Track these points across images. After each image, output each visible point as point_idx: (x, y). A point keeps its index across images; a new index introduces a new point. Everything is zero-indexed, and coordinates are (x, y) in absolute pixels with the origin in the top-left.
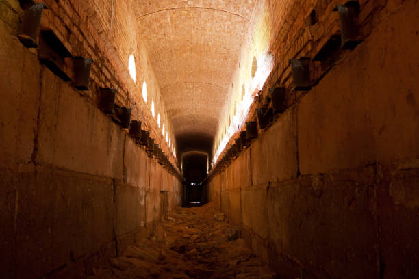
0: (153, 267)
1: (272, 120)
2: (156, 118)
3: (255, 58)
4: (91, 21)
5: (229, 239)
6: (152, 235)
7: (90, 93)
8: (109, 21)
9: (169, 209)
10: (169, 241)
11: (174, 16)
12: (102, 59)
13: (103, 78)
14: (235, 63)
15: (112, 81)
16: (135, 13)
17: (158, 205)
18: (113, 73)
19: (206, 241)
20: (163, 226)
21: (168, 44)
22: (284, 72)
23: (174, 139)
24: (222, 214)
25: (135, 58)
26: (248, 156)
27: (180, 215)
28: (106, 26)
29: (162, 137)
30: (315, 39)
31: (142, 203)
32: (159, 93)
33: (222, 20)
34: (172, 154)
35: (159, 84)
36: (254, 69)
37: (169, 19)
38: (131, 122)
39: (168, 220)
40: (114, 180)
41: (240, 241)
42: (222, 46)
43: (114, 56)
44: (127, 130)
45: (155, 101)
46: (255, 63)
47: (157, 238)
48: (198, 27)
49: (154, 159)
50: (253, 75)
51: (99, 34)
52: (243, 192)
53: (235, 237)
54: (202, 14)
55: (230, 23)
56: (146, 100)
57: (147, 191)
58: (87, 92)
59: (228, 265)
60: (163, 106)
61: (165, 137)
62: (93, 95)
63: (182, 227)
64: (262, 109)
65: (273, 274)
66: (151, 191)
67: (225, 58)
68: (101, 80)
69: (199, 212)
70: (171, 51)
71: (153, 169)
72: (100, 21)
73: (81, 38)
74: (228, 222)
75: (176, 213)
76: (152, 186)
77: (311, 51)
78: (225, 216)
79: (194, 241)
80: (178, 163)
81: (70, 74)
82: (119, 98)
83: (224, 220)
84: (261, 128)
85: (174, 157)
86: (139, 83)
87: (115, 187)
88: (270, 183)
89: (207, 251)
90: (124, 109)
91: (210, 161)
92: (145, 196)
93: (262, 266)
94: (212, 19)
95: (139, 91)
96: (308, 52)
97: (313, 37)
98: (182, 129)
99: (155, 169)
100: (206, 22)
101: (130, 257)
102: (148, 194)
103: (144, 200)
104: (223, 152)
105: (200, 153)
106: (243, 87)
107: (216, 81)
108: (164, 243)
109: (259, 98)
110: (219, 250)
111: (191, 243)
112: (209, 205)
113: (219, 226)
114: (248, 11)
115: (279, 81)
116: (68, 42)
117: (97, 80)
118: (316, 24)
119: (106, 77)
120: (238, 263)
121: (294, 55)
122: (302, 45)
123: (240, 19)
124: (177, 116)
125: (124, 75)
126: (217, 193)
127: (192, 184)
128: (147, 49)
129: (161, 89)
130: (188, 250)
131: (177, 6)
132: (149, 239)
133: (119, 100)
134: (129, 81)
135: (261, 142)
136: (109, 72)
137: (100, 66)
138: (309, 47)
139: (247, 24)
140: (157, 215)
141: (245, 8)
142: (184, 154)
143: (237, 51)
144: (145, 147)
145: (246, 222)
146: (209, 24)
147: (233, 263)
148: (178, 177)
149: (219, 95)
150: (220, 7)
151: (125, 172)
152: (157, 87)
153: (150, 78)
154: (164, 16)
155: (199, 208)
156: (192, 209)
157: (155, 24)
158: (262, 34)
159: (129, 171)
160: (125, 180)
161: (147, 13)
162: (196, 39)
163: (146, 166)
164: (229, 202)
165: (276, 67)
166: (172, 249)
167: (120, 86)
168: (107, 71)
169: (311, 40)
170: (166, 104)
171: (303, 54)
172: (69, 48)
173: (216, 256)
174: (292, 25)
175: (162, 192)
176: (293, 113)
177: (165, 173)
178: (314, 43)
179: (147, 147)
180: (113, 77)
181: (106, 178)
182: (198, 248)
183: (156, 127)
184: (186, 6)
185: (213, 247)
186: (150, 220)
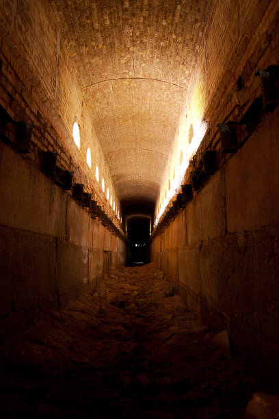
0: (92, 319)
1: (204, 183)
2: (100, 182)
3: (191, 125)
4: (35, 90)
5: (167, 295)
6: (95, 291)
7: (32, 156)
8: (54, 91)
9: (113, 268)
10: (111, 297)
11: (116, 86)
12: (45, 125)
13: (46, 143)
14: (174, 131)
15: (55, 146)
16: (80, 84)
17: (101, 263)
18: (55, 138)
19: (145, 297)
20: (105, 283)
21: (111, 113)
22: (215, 136)
23: (118, 203)
24: (162, 272)
25: (79, 126)
26: (184, 218)
27: (122, 274)
28: (50, 95)
29: (106, 200)
30: (242, 104)
31: (85, 261)
32: (103, 159)
33: (161, 89)
34: (116, 216)
35: (103, 151)
36: (191, 135)
37: (111, 89)
38: (73, 185)
39: (111, 278)
40: (56, 238)
41: (177, 297)
42: (162, 115)
43: (58, 123)
44: (70, 192)
45: (100, 167)
46: (191, 129)
47: (99, 294)
48: (139, 97)
49: (97, 220)
50: (190, 142)
51: (44, 102)
52: (180, 251)
53: (172, 294)
54: (143, 84)
55: (169, 92)
56: (90, 166)
57: (90, 250)
58: (30, 155)
59: (164, 320)
60: (108, 171)
61: (110, 201)
62: (35, 158)
63: (123, 285)
64: (195, 172)
65: (205, 327)
66: (95, 250)
67: (165, 126)
68: (43, 145)
69: (141, 270)
70: (114, 119)
71: (96, 229)
72: (44, 90)
73: (23, 105)
74: (167, 280)
75: (120, 272)
76: (95, 246)
77: (239, 115)
78: (164, 275)
79: (134, 298)
80: (123, 226)
81: (12, 138)
82: (62, 162)
83: (163, 278)
84: (195, 190)
85: (118, 220)
86: (84, 149)
87: (57, 245)
88: (202, 241)
89: (145, 306)
90: (67, 172)
91: (153, 224)
92: (88, 254)
93: (195, 320)
94: (152, 89)
95: (83, 156)
96: (236, 116)
97: (239, 102)
98: (125, 193)
99: (98, 230)
100: (146, 92)
101: (72, 310)
102: (91, 253)
103: (86, 258)
104: (163, 215)
105: (143, 216)
106: (182, 153)
107: (157, 148)
108: (105, 298)
109: (193, 162)
110: (156, 305)
111: (131, 299)
112: (151, 265)
113: (159, 284)
114: (185, 81)
115: (210, 145)
116: (11, 108)
117: (39, 145)
118: (243, 89)
119: (49, 142)
120: (173, 317)
121: (223, 120)
122: (230, 110)
123: (178, 88)
124: (120, 181)
125: (69, 141)
126: (158, 254)
127: (136, 245)
128: (91, 118)
129: (105, 155)
130: (128, 306)
131: (119, 77)
132: (91, 295)
133: (62, 164)
134: (73, 147)
135: (195, 204)
136: (52, 137)
137: (42, 131)
138: (236, 112)
139: (185, 93)
140: (101, 272)
141: (182, 78)
142: (129, 217)
143: (176, 119)
144: (88, 209)
145: (182, 279)
146: (149, 94)
147: (169, 317)
148: (122, 238)
149: (159, 162)
150: (159, 78)
151: (67, 232)
152: (102, 153)
153: (94, 145)
154: (106, 86)
155: (141, 268)
156: (135, 269)
157: (98, 94)
158: (198, 102)
159: (71, 231)
160: (67, 239)
161: (91, 83)
162: (137, 108)
163: (89, 227)
164: (168, 262)
165: (208, 132)
166: (113, 303)
167: (62, 151)
168: (49, 137)
169: (237, 105)
170: (110, 170)
171: (231, 119)
172: (12, 114)
173: (153, 311)
174: (224, 93)
175: (105, 252)
176: (221, 175)
177: (108, 234)
178: (241, 108)
179: (90, 208)
180: (56, 142)
181: (48, 236)
182: (137, 304)
183: (101, 191)
184: (127, 76)
185: (151, 303)
186: (92, 277)
